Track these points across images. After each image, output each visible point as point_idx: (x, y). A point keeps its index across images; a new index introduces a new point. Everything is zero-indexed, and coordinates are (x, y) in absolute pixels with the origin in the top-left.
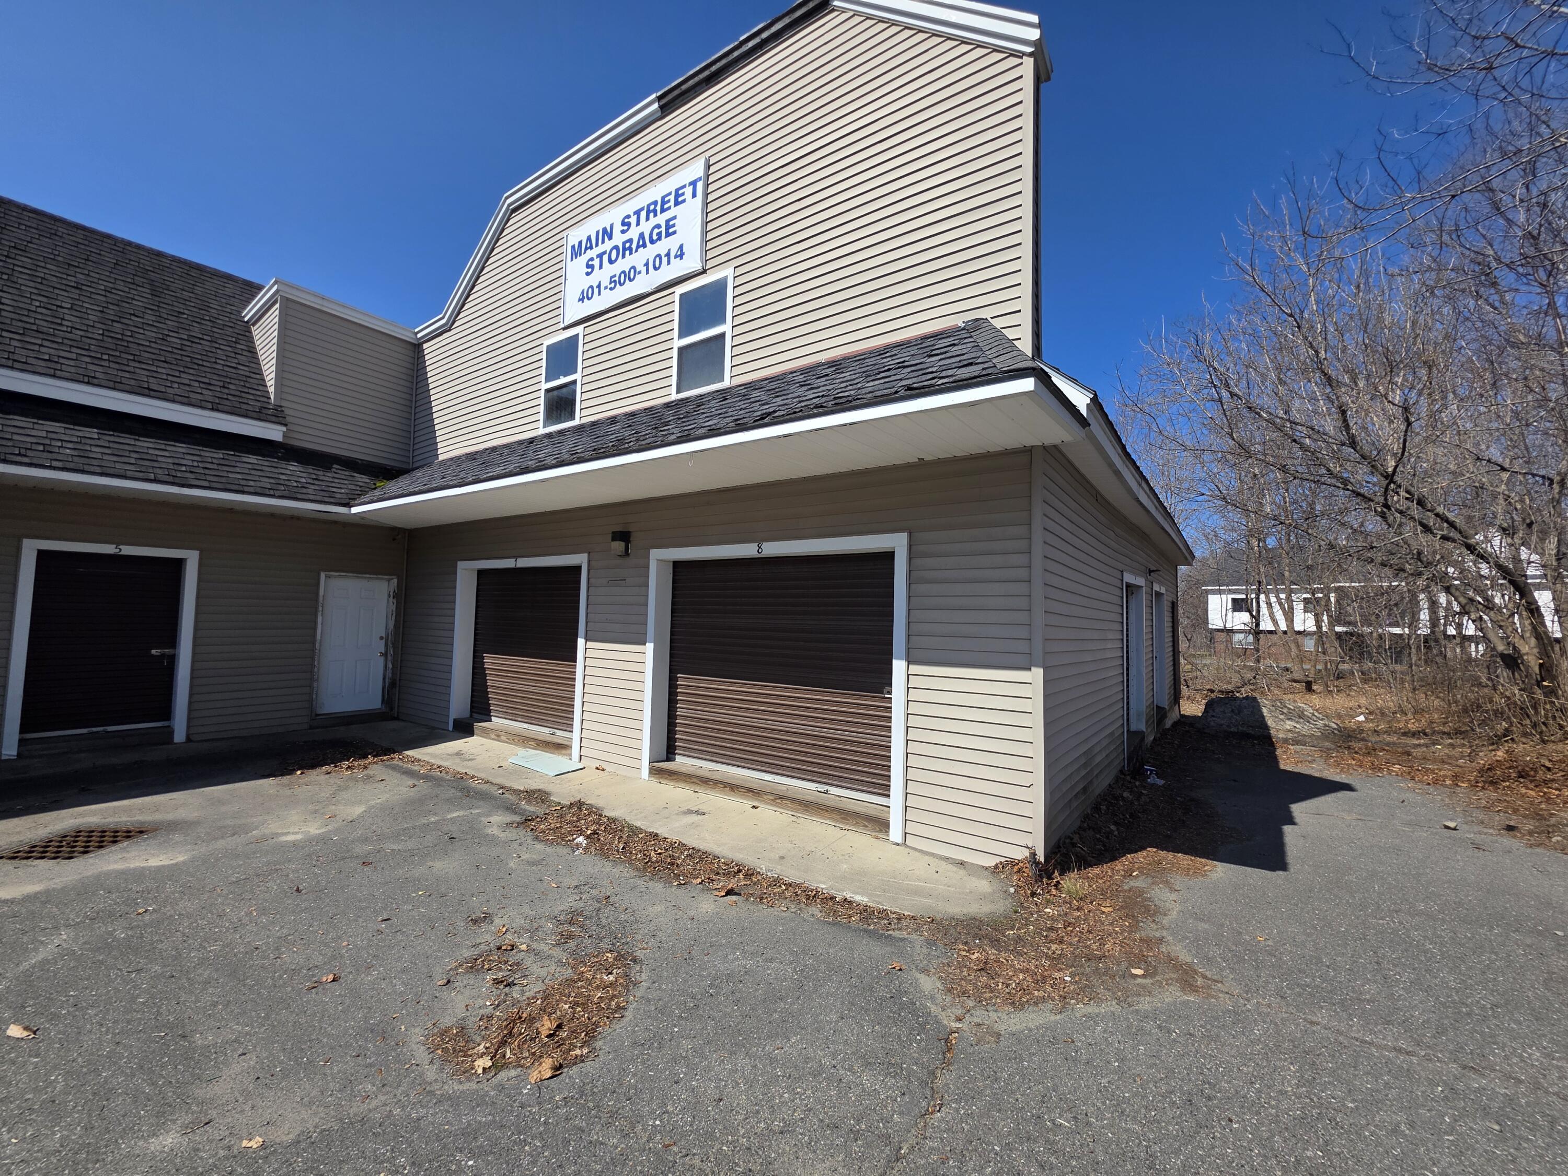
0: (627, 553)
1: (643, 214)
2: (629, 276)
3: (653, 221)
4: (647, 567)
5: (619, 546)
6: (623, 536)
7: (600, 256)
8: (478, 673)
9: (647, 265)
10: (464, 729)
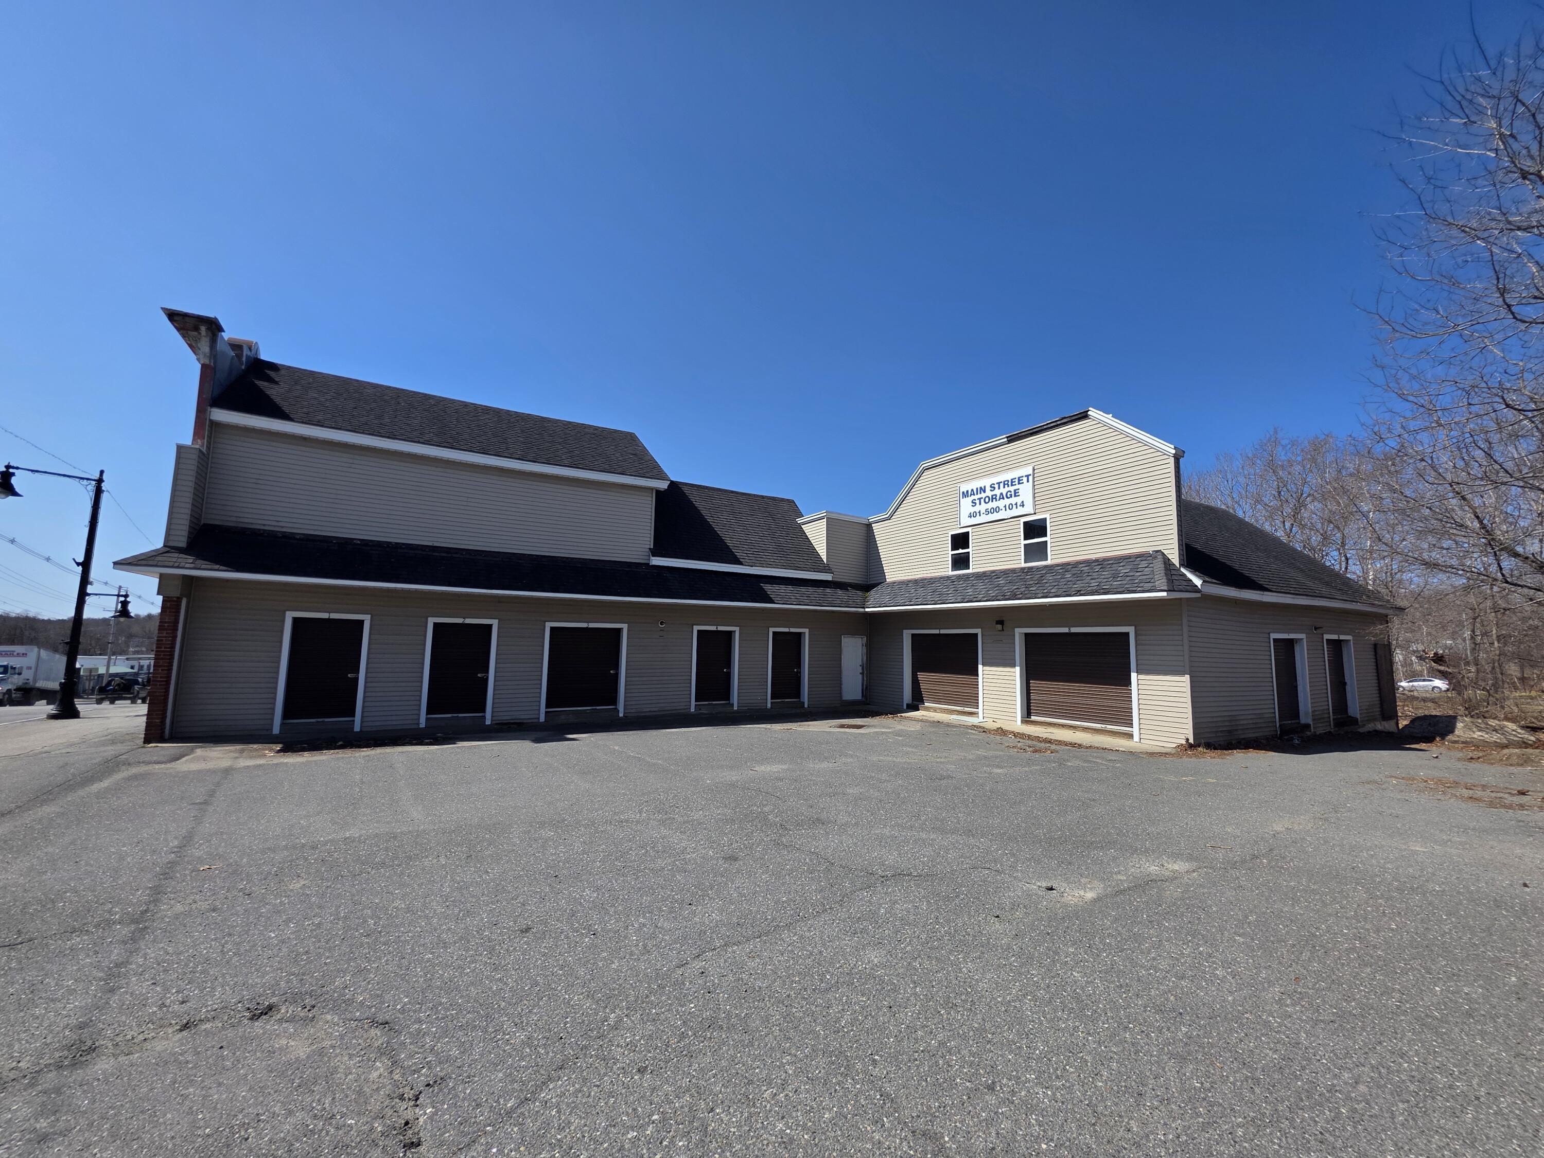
0: (1003, 630)
1: (1002, 485)
2: (997, 510)
4: (1014, 636)
5: (999, 627)
6: (1001, 622)
7: (980, 499)
8: (915, 683)
9: (1005, 506)
10: (914, 707)
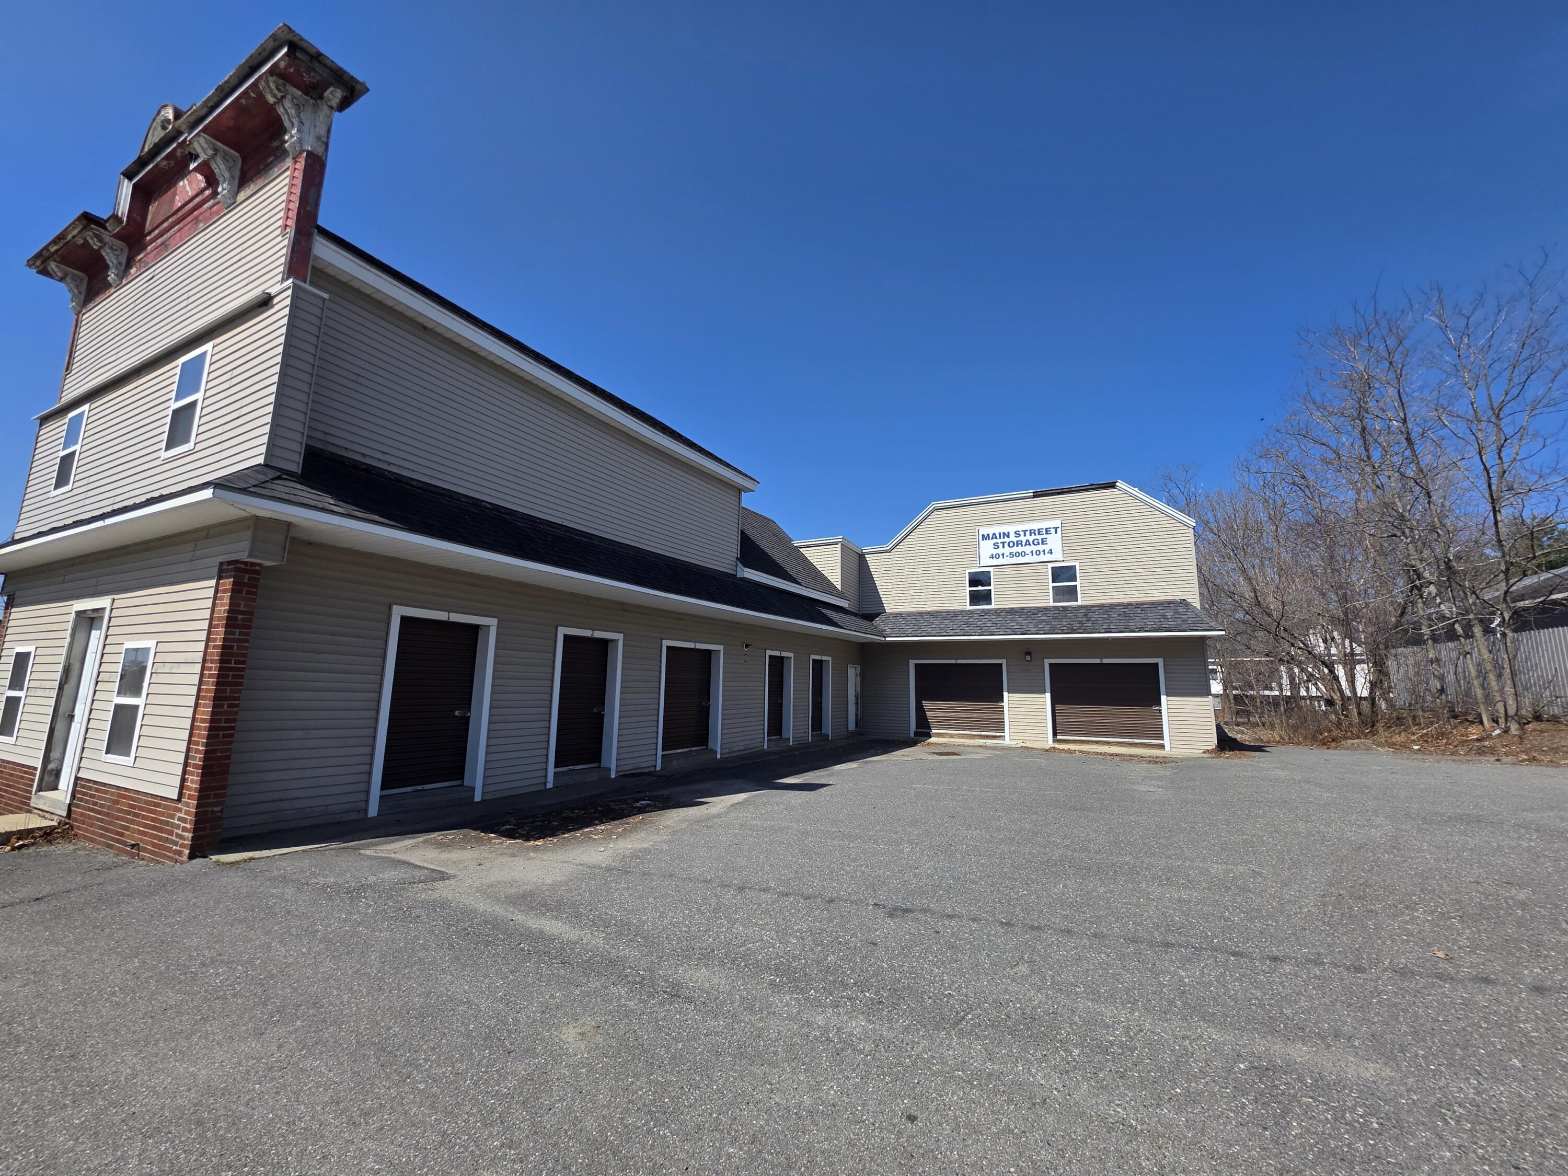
0: (1031, 660)
1: (1028, 533)
2: (1023, 554)
3: (1033, 537)
4: (1042, 665)
5: (1028, 658)
6: (1027, 653)
7: (1003, 543)
8: (920, 711)
9: (1032, 552)
